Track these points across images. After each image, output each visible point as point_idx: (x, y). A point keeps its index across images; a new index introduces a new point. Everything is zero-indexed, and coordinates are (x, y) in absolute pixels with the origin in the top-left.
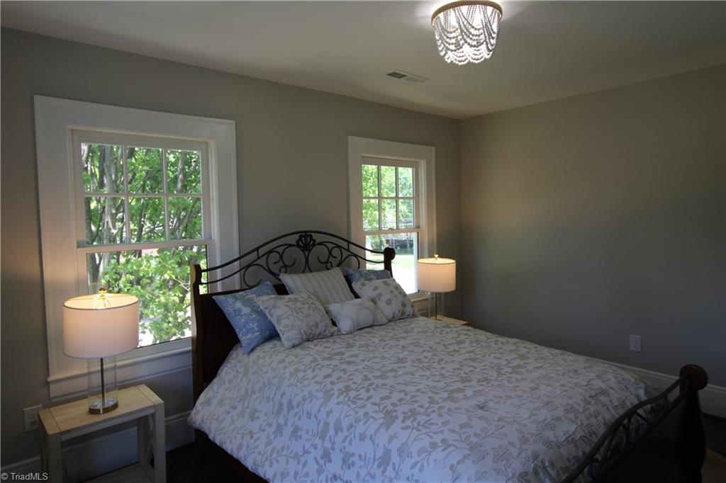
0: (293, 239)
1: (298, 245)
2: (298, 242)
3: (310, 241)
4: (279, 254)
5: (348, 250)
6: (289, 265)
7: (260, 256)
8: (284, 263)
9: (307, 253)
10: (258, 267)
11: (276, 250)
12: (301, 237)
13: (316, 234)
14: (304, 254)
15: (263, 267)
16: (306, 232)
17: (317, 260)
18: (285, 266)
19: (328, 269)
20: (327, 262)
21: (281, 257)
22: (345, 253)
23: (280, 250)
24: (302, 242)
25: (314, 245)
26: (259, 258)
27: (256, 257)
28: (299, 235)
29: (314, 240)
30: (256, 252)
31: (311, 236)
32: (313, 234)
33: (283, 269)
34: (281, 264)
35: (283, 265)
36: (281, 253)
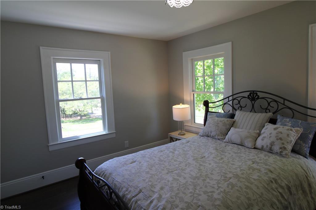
0: (246, 95)
1: (248, 98)
2: (248, 96)
3: (256, 96)
4: (238, 101)
5: (284, 104)
6: (243, 107)
7: (229, 100)
8: (240, 105)
9: (253, 102)
10: (229, 105)
11: (236, 98)
12: (250, 94)
13: (259, 93)
14: (252, 102)
15: (230, 105)
16: (253, 91)
17: (260, 107)
18: (241, 107)
19: (266, 113)
20: (266, 109)
21: (239, 102)
22: (281, 106)
23: (239, 99)
24: (251, 96)
25: (258, 98)
26: (229, 101)
27: (228, 101)
28: (250, 92)
29: (258, 96)
30: (228, 98)
31: (257, 94)
32: (257, 92)
33: (240, 108)
34: (239, 105)
35: (240, 106)
36: (239, 100)
